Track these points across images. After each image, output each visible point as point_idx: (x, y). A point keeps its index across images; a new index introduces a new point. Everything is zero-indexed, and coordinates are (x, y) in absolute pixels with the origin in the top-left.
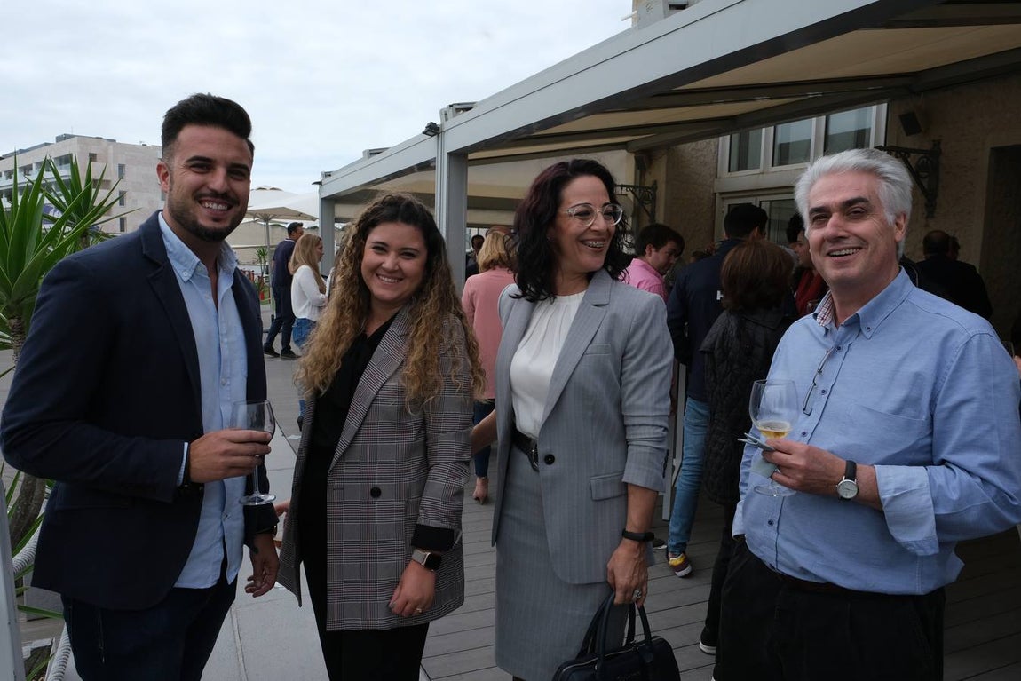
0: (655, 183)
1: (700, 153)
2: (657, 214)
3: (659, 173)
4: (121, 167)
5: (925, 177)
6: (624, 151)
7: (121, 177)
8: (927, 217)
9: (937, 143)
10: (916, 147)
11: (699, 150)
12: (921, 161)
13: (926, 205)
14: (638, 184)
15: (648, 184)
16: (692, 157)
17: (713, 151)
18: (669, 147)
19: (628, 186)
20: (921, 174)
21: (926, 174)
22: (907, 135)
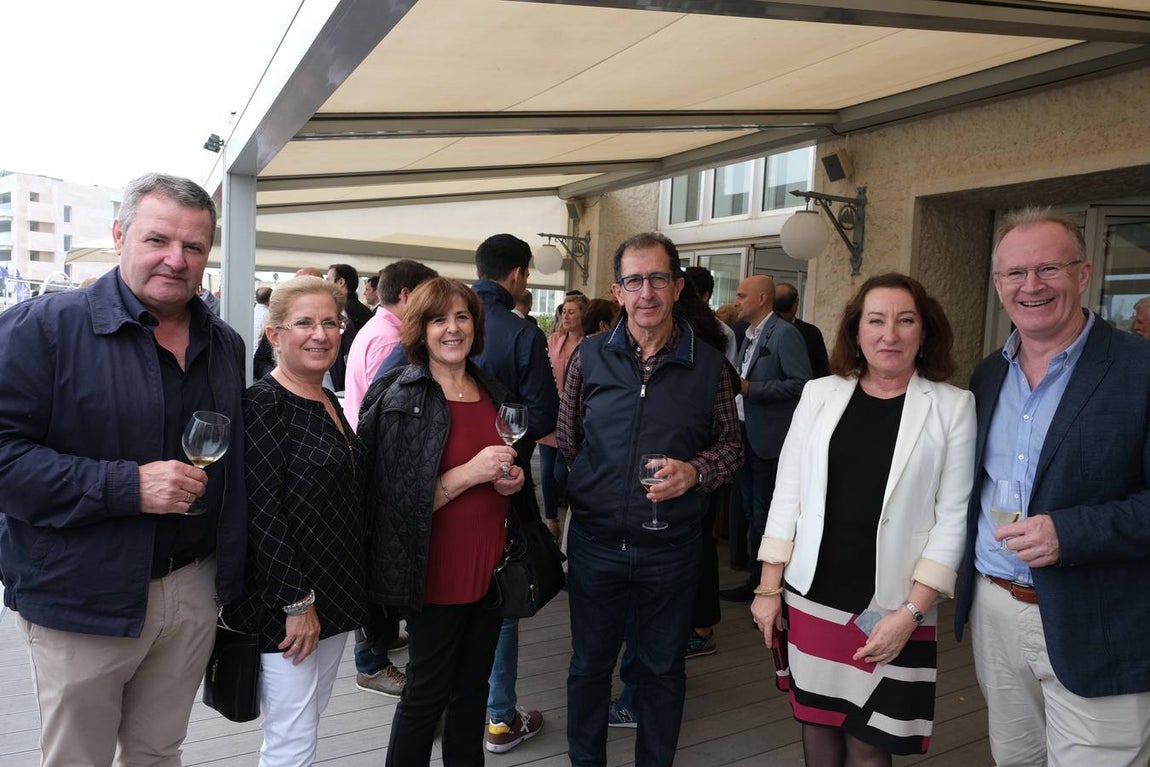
0: (589, 234)
1: (638, 202)
2: (590, 269)
3: (592, 223)
4: (67, 210)
5: (851, 229)
6: (556, 198)
7: (67, 219)
8: (852, 275)
9: (863, 191)
10: (842, 195)
11: (636, 199)
12: (845, 210)
13: (851, 260)
14: (571, 235)
15: (582, 235)
16: (629, 206)
17: (654, 200)
18: (602, 192)
19: (557, 236)
20: (844, 224)
21: (851, 225)
22: (832, 181)
